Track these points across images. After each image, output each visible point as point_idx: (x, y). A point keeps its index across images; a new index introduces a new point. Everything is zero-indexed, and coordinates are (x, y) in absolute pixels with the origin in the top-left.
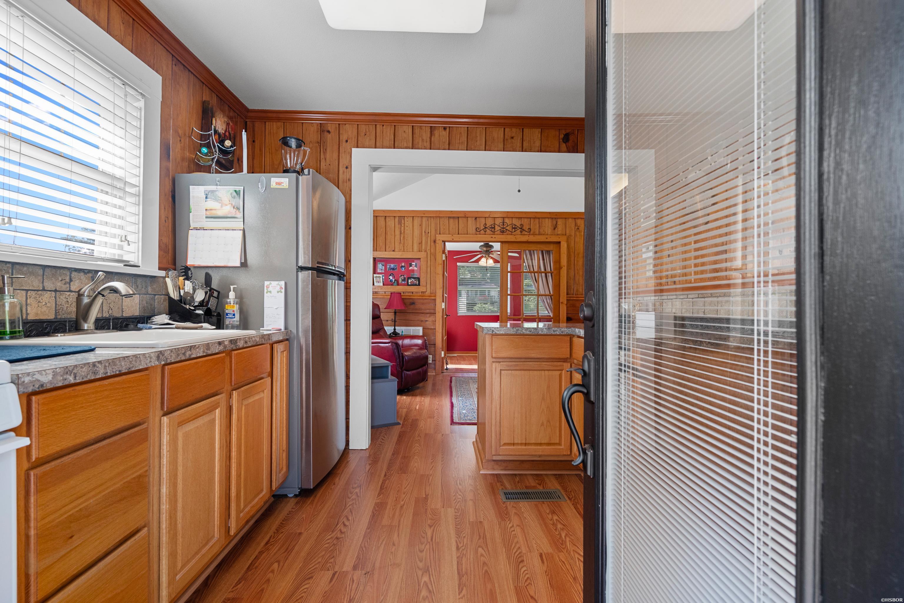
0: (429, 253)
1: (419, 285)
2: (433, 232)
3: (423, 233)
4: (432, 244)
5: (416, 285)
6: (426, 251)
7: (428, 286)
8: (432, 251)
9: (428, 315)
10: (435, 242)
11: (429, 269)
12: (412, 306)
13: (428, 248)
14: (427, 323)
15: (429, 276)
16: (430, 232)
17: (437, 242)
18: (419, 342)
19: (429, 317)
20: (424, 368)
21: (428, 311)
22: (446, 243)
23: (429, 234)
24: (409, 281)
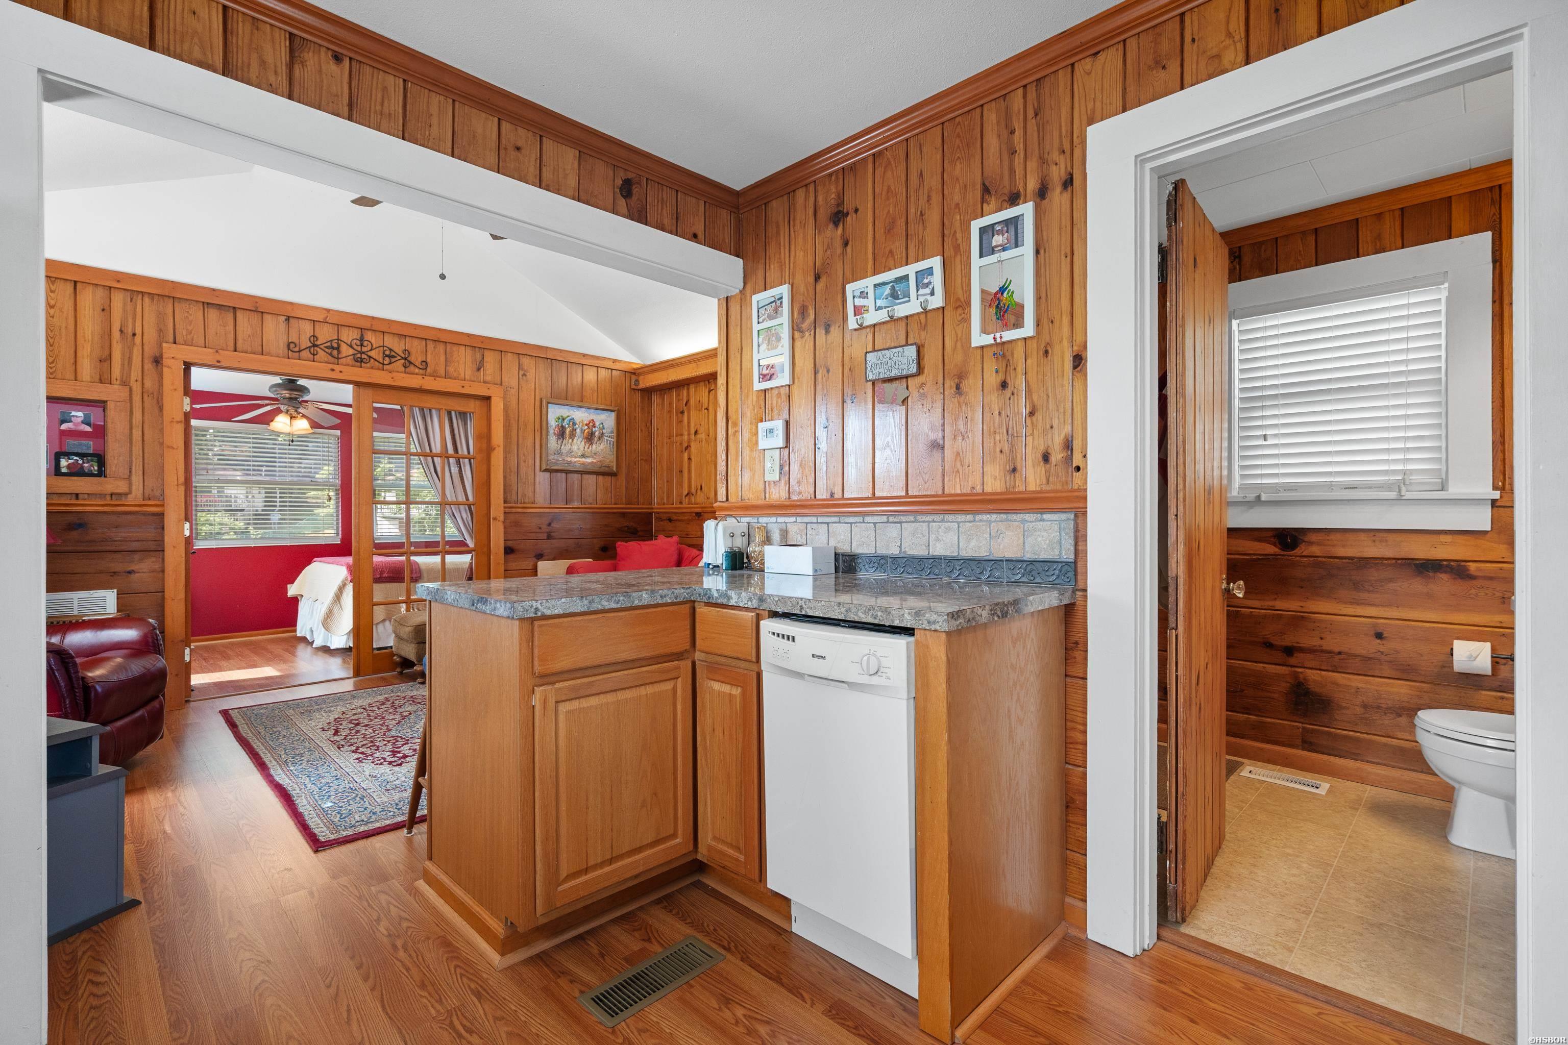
0: (137, 388)
1: (101, 473)
2: (151, 335)
3: (116, 335)
4: (149, 366)
5: (91, 475)
6: (124, 383)
7: (137, 479)
8: (148, 384)
9: (137, 557)
10: (157, 361)
11: (137, 434)
12: (75, 534)
13: (135, 374)
14: (134, 577)
15: (137, 449)
16: (138, 331)
17: (166, 361)
18: (128, 634)
19: (141, 560)
20: (156, 704)
21: (135, 545)
22: (194, 370)
23: (138, 339)
24: (64, 463)
